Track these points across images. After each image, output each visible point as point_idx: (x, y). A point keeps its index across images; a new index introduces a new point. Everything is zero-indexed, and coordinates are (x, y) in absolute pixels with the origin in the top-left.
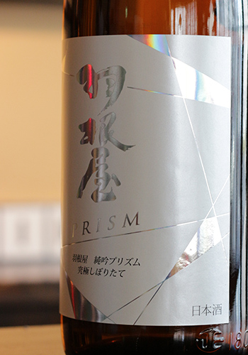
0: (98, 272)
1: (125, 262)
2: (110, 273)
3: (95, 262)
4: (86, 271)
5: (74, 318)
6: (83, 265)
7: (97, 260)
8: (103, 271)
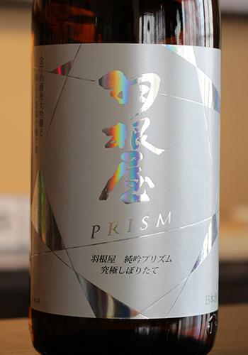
0: (129, 271)
1: (158, 259)
2: (143, 271)
3: (126, 261)
4: (114, 270)
5: (95, 317)
6: (109, 265)
7: (128, 259)
8: (135, 269)
